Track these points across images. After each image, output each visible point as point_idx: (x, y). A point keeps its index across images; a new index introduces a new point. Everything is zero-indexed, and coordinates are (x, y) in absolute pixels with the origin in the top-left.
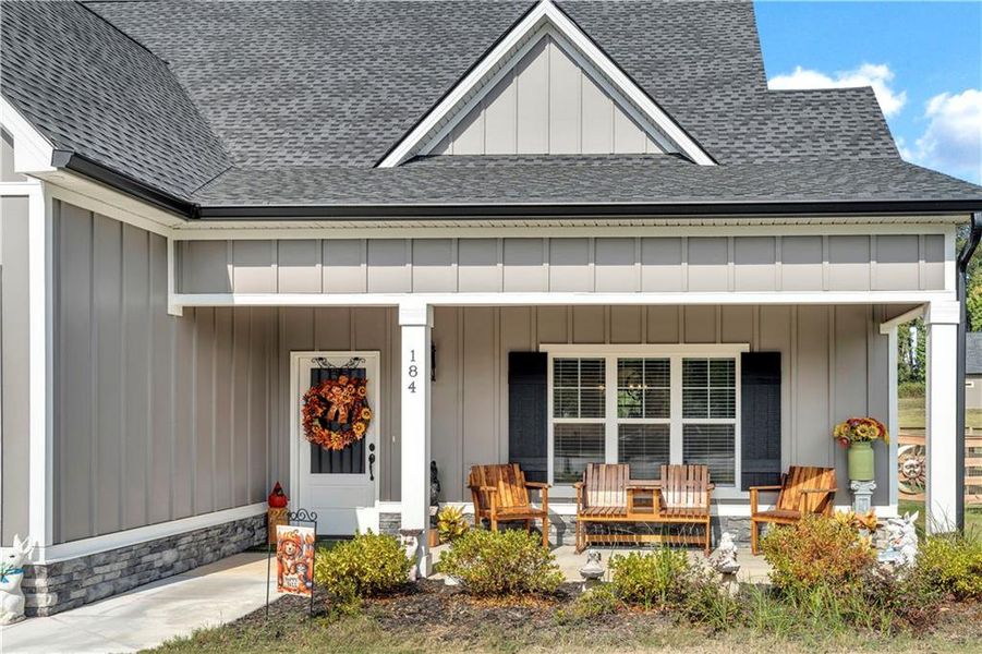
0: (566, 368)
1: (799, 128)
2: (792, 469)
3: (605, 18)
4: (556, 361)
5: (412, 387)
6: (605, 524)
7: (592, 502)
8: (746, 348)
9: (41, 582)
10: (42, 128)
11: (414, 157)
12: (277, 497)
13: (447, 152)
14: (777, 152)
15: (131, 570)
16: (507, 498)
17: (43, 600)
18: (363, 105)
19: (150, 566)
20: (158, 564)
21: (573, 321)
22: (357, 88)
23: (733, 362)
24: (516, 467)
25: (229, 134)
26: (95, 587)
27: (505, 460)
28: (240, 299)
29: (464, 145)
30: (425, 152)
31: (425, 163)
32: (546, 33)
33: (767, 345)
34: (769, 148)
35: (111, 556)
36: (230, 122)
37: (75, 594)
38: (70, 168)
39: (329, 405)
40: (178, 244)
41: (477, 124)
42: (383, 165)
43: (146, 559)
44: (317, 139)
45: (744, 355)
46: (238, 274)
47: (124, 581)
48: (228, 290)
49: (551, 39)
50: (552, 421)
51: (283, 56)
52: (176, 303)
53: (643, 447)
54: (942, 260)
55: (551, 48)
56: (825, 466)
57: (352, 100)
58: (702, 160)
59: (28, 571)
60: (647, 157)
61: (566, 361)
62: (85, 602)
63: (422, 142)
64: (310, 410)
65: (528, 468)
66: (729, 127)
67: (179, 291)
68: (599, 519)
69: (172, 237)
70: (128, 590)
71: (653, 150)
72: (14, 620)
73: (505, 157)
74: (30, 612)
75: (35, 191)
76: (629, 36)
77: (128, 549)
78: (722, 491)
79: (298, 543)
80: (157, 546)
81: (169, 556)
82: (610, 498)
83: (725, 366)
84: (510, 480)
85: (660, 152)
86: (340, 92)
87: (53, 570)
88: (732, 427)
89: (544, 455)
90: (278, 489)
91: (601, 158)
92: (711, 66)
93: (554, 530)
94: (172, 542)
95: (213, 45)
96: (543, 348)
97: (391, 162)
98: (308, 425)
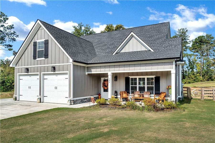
0: (132, 79)
1: (168, 45)
2: (161, 92)
3: (147, 30)
4: (131, 78)
5: (109, 82)
6: (137, 99)
7: (135, 96)
8: (155, 76)
9: (72, 102)
10: (72, 58)
11: (117, 53)
12: (100, 94)
13: (121, 52)
14: (164, 49)
15: (81, 101)
16: (125, 95)
17: (72, 103)
18: (113, 46)
19: (84, 101)
20: (85, 101)
21: (133, 74)
22: (113, 44)
23: (153, 78)
24: (126, 92)
25: (97, 52)
26: (77, 103)
27: (125, 91)
28: (93, 73)
29: (123, 51)
30: (118, 52)
31: (118, 54)
32: (132, 36)
33: (158, 76)
34: (163, 48)
35: (79, 100)
36: (97, 50)
37: (75, 103)
38: (74, 62)
39: (105, 84)
40: (87, 67)
41: (124, 48)
42: (113, 54)
43: (83, 100)
44: (107, 52)
45: (155, 77)
46: (93, 70)
47: (81, 102)
48: (91, 72)
49: (133, 37)
50: (130, 86)
51: (105, 40)
52: (87, 73)
53: (142, 89)
54: (173, 65)
55: (133, 38)
56: (165, 92)
57: (112, 46)
58: (152, 51)
59: (71, 101)
60: (145, 51)
61: (132, 78)
62: (76, 104)
63: (118, 51)
64: (103, 85)
65: (128, 92)
66: (158, 45)
67: (87, 72)
68: (136, 98)
69: (86, 66)
70: (81, 103)
71: (146, 50)
72: (69, 105)
73: (127, 52)
74: (71, 104)
75: (72, 64)
76: (149, 32)
77: (81, 99)
78: (152, 95)
79: (93, 98)
80: (84, 99)
81: (86, 100)
82: (137, 96)
83: (152, 79)
84: (125, 93)
85: (147, 50)
86: (111, 45)
87: (73, 101)
88: (153, 87)
89: (129, 90)
90: (99, 93)
91: (139, 51)
92: (159, 36)
93: (131, 99)
94: (86, 99)
95: (98, 40)
96: (129, 77)
97: (114, 54)
98: (103, 86)
